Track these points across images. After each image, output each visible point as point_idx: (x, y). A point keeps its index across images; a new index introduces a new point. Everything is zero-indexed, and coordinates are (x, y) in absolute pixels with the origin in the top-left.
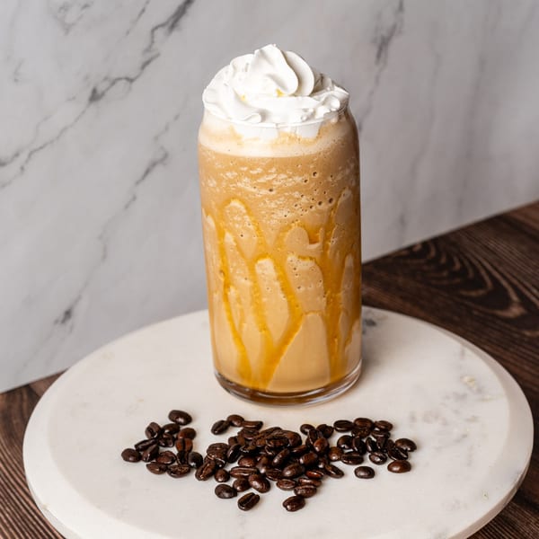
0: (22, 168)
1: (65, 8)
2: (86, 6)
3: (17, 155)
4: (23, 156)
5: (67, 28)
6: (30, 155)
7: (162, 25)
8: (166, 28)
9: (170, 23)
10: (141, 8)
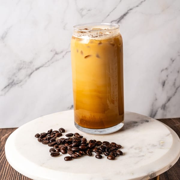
0: (63, 57)
1: (82, 10)
2: (89, 10)
3: (62, 52)
4: (64, 53)
5: (82, 16)
6: (66, 53)
7: (115, 21)
8: (116, 22)
9: (118, 21)
10: (108, 14)
